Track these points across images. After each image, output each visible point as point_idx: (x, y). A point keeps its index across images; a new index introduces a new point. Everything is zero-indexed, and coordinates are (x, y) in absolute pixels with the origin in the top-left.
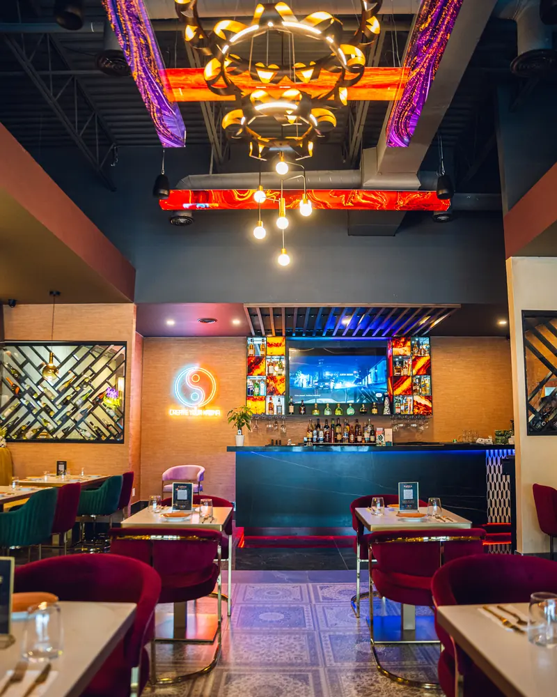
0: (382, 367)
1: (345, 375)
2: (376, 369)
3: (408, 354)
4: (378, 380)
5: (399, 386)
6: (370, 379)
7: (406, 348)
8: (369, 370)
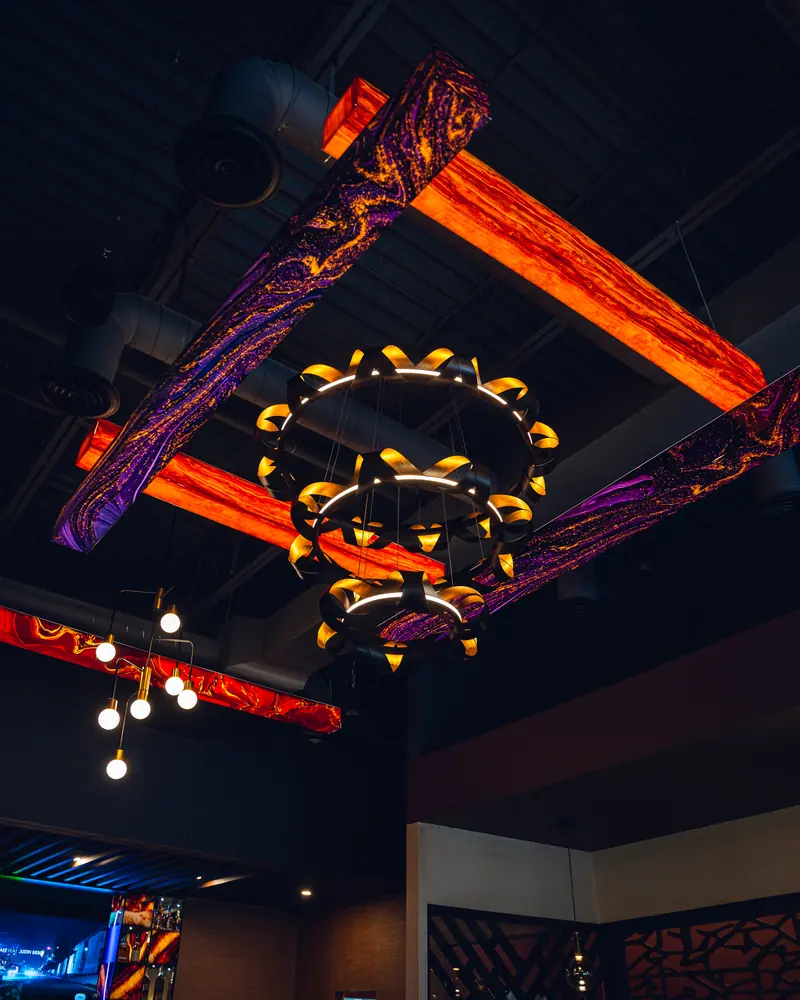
0: (97, 944)
1: (29, 952)
2: (86, 945)
3: (147, 923)
4: (86, 967)
5: (122, 983)
6: (71, 966)
7: (145, 914)
8: (74, 947)
